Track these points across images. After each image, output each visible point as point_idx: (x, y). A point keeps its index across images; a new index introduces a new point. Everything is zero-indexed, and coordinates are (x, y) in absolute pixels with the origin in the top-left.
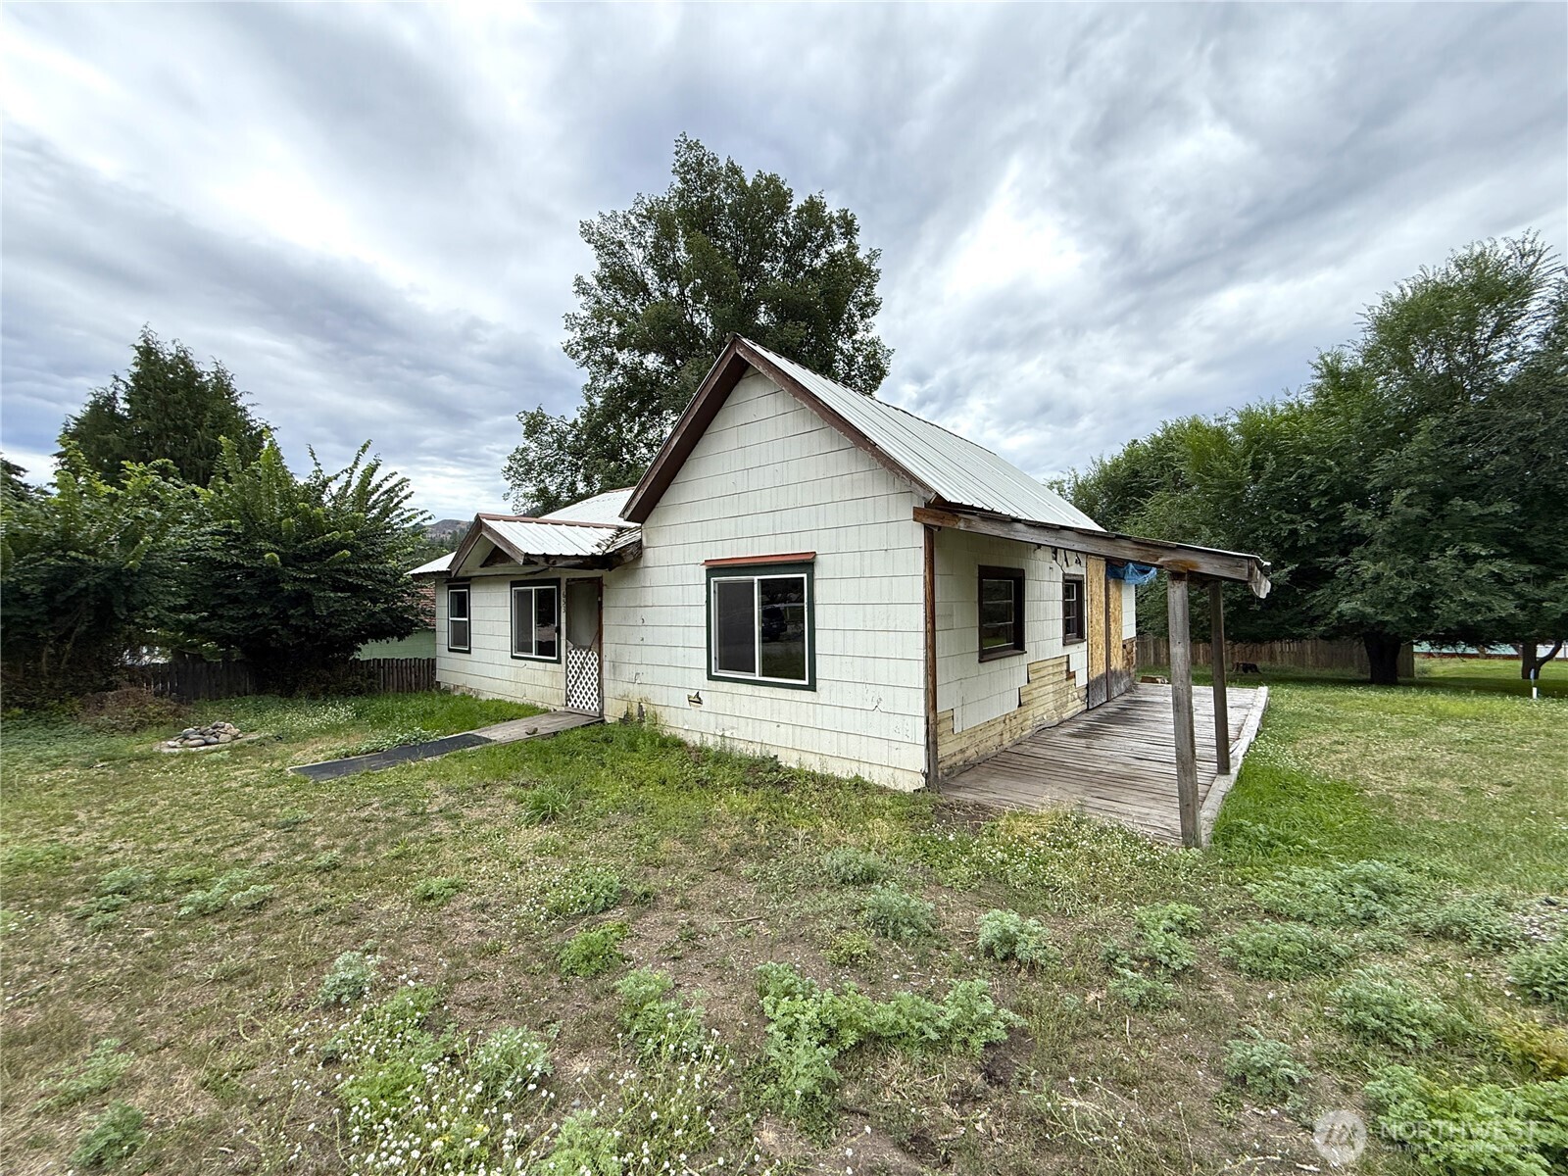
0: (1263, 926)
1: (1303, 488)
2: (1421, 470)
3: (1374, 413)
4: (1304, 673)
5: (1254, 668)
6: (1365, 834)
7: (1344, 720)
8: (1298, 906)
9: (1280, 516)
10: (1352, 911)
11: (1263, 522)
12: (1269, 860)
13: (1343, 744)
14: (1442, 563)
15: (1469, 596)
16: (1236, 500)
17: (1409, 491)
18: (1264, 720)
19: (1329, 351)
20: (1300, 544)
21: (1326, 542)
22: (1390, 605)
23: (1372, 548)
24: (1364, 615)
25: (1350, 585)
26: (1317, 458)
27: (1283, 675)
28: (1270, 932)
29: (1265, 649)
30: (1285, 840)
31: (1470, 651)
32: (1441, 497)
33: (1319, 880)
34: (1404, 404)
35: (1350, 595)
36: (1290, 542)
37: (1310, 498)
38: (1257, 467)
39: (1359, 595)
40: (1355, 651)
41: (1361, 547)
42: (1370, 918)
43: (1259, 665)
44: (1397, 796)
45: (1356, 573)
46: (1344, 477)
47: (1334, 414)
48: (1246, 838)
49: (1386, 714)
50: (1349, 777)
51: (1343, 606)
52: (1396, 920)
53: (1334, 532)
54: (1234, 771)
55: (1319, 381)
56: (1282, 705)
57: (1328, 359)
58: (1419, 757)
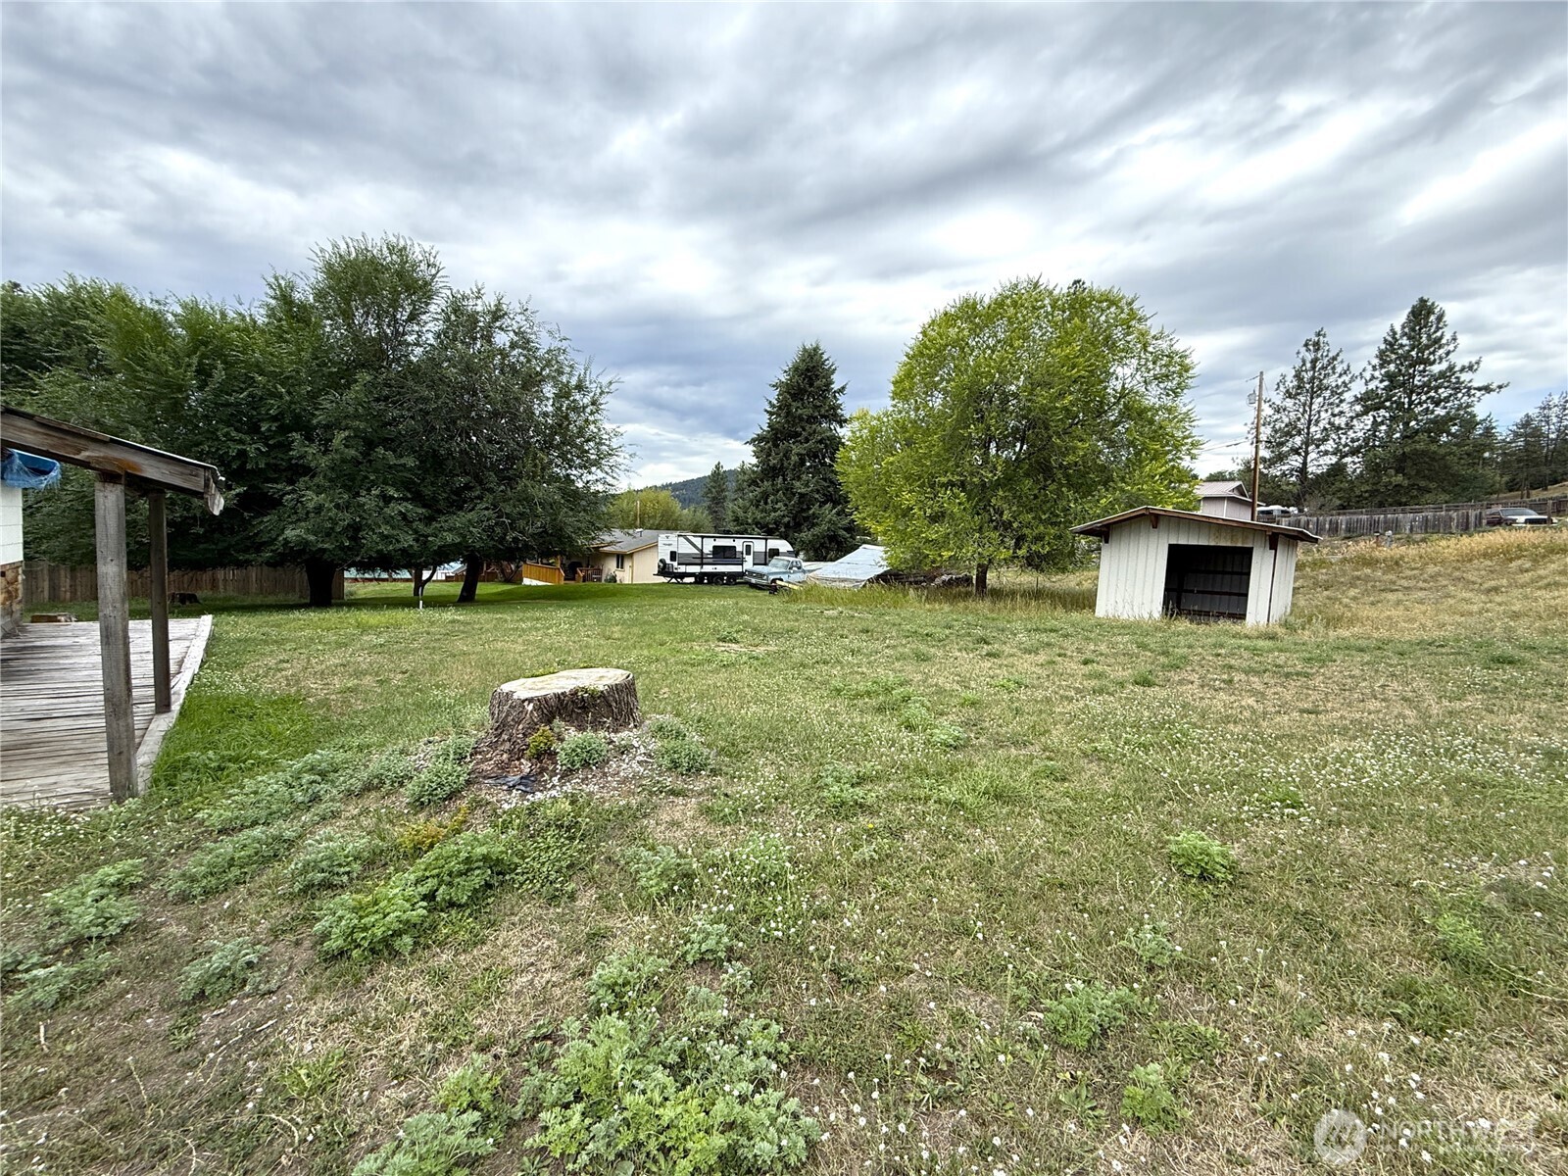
0: (218, 845)
1: (253, 408)
2: (357, 417)
3: (321, 351)
4: (248, 601)
5: (193, 598)
6: (308, 734)
7: (288, 640)
8: (252, 813)
9: (228, 433)
10: (300, 799)
11: (209, 436)
12: (220, 784)
13: (288, 661)
14: (368, 500)
15: (385, 530)
16: (176, 405)
17: (347, 433)
18: (208, 651)
19: (283, 274)
20: (249, 467)
21: (276, 468)
22: (328, 535)
23: (316, 480)
24: (307, 543)
25: (296, 513)
26: (269, 381)
27: (227, 604)
28: (227, 847)
29: (206, 576)
30: (235, 760)
31: (385, 576)
32: (370, 445)
33: (270, 783)
34: (346, 354)
35: (295, 523)
36: (238, 463)
37: (262, 420)
38: (204, 374)
39: (303, 524)
40: (297, 576)
41: (307, 478)
42: (316, 799)
43: (199, 594)
44: (333, 697)
45: (301, 502)
46: (293, 406)
47: (286, 341)
48: (193, 770)
49: (323, 630)
50: (293, 690)
51: (290, 533)
52: (335, 791)
53: (282, 459)
54: (176, 707)
55: (273, 302)
56: (227, 633)
57: (283, 283)
58: (348, 662)
